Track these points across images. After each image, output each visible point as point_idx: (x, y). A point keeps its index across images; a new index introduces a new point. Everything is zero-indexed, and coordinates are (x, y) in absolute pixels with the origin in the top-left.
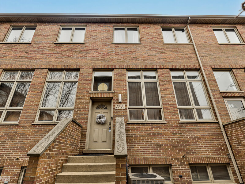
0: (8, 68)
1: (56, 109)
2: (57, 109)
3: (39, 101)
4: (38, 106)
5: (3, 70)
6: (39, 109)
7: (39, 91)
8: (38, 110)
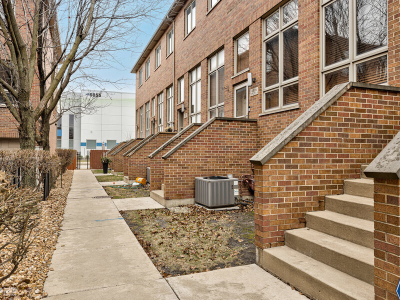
0: (265, 11)
1: (350, 63)
2: (353, 63)
3: (318, 57)
4: (318, 67)
5: (261, 20)
6: (322, 73)
7: (313, 36)
8: (320, 74)
